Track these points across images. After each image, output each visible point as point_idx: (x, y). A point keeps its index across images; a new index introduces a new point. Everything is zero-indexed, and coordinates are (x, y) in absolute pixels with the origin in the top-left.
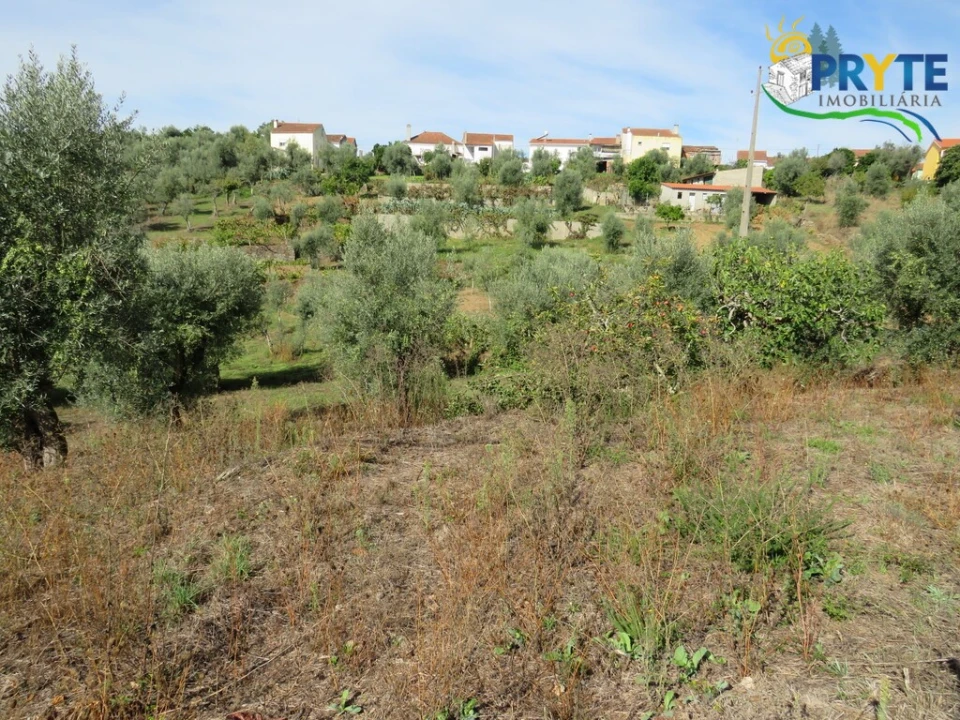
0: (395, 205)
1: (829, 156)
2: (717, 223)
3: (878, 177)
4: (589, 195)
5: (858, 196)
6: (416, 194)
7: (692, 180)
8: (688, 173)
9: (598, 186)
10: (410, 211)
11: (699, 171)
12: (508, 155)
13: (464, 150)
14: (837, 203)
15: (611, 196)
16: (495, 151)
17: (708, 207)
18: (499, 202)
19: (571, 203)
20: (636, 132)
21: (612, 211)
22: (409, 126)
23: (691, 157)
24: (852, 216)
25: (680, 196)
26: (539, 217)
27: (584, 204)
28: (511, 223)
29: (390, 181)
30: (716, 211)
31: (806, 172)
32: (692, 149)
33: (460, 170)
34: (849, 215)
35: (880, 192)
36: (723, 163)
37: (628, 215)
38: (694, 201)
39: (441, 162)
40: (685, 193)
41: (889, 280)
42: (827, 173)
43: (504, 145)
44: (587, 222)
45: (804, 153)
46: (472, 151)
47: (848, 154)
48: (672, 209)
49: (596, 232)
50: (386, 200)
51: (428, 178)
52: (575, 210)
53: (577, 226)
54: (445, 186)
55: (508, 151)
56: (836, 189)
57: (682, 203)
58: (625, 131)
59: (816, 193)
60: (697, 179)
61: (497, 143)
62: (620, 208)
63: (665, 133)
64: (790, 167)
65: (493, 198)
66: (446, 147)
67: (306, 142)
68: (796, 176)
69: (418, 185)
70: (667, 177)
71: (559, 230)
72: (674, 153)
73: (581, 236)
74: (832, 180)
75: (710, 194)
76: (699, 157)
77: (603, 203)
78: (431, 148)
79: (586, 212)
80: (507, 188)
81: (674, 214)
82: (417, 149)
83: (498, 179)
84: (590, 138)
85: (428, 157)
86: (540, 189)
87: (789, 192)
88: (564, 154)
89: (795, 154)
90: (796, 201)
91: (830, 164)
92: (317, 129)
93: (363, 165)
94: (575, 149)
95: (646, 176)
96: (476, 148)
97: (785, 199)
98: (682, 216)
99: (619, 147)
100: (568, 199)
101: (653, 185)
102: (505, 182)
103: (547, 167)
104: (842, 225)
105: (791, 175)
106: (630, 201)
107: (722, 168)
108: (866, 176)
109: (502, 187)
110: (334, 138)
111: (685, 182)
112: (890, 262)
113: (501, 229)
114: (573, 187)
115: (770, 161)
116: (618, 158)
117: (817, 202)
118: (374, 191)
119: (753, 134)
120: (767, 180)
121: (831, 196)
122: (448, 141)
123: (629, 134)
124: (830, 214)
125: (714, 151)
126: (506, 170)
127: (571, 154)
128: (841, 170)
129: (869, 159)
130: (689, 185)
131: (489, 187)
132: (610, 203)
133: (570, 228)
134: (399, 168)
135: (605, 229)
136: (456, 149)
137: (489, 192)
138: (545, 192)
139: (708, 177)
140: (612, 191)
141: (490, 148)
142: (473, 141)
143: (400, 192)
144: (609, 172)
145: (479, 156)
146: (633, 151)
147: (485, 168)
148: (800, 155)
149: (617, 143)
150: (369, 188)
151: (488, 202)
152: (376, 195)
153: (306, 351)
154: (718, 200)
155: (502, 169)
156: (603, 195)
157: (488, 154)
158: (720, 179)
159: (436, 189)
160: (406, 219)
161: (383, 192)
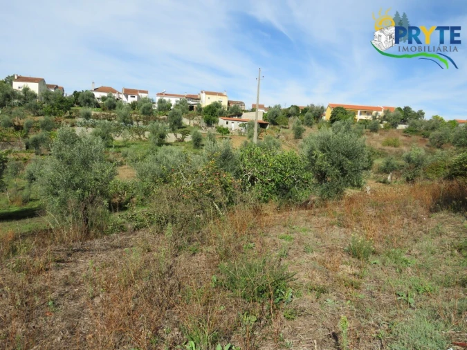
0: (85, 122)
1: (290, 108)
2: (244, 136)
3: (308, 118)
4: (185, 121)
5: (302, 126)
6: (97, 117)
7: (233, 116)
8: (231, 113)
9: (189, 117)
10: (93, 126)
11: (235, 112)
12: (145, 100)
13: (123, 97)
14: (293, 128)
15: (196, 122)
16: (139, 97)
17: (240, 128)
18: (141, 123)
19: (177, 125)
20: (207, 93)
21: (196, 129)
22: (93, 83)
23: (232, 105)
24: (300, 134)
25: (227, 123)
26: (161, 131)
27: (183, 125)
28: (147, 133)
29: (82, 110)
30: (243, 131)
31: (280, 114)
32: (232, 102)
33: (121, 106)
34: (298, 134)
35: (310, 125)
36: (246, 109)
37: (204, 131)
38: (234, 126)
39: (110, 102)
40: (230, 122)
41: (313, 163)
42: (289, 116)
43: (143, 95)
44: (185, 134)
45: (279, 106)
46: (127, 97)
47: (297, 108)
48: (224, 129)
49: (189, 139)
50: (80, 120)
51: (103, 110)
52: (179, 128)
53: (180, 136)
54: (113, 114)
55: (146, 98)
56: (293, 122)
57: (229, 126)
58: (202, 92)
59: (285, 124)
60: (235, 116)
61: (140, 94)
62: (200, 128)
63: (220, 94)
64: (274, 112)
65: (138, 121)
66: (113, 94)
67: (34, 88)
68: (276, 116)
69: (98, 113)
70: (222, 114)
71: (171, 138)
72: (225, 103)
73: (182, 141)
74: (291, 118)
75: (241, 123)
76: (235, 106)
77: (192, 125)
78: (105, 95)
79: (184, 129)
80: (145, 116)
81: (225, 131)
82: (97, 95)
83: (140, 112)
84: (186, 94)
85: (103, 99)
86: (161, 117)
87: (274, 123)
88: (173, 101)
89: (276, 107)
90: (277, 127)
91: (290, 112)
92: (41, 81)
93: (67, 101)
94: (179, 99)
95: (212, 113)
96: (129, 96)
97: (272, 126)
98: (229, 132)
99: (199, 99)
100: (175, 123)
101: (215, 118)
102: (144, 113)
103: (164, 107)
104: (295, 138)
105: (275, 116)
106: (205, 125)
107: (245, 111)
108: (304, 118)
109: (142, 116)
110: (51, 86)
111: (229, 117)
112: (313, 155)
113: (142, 136)
114: (178, 117)
115: (266, 109)
116: (199, 105)
117: (285, 128)
118: (74, 115)
119: (258, 97)
120: (265, 117)
121: (291, 126)
122: (115, 92)
123: (204, 94)
124: (291, 133)
125: (242, 103)
126: (145, 108)
127: (177, 102)
128: (294, 115)
129: (305, 110)
130: (231, 118)
131: (135, 115)
132: (195, 125)
133: (176, 137)
134: (87, 104)
135: (193, 137)
136: (119, 96)
137: (136, 118)
138: (164, 119)
139: (240, 115)
140: (196, 120)
141: (136, 97)
142: (128, 92)
143: (88, 116)
144: (195, 110)
145: (130, 100)
146: (206, 101)
147: (133, 106)
148: (278, 107)
149: (199, 97)
150: (71, 113)
151: (135, 123)
152: (74, 117)
153: (31, 200)
154: (244, 125)
155: (142, 107)
156: (192, 121)
157: (135, 99)
158: (245, 116)
159: (107, 115)
160: (91, 130)
161: (78, 116)
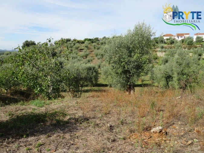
0: (161, 50)
6: (166, 48)
10: (165, 52)
12: (189, 38)
13: (176, 38)
16: (185, 37)
18: (186, 49)
26: (199, 52)
33: (177, 42)
39: (171, 40)
43: (187, 36)
46: (178, 38)
50: (159, 49)
51: (168, 44)
54: (173, 46)
55: (189, 37)
61: (185, 35)
66: (172, 37)
69: (166, 46)
78: (168, 37)
80: (189, 46)
82: (165, 38)
83: (187, 43)
85: (167, 39)
86: (198, 46)
96: (180, 37)
102: (188, 44)
103: (200, 40)
109: (187, 46)
122: (172, 36)
126: (189, 42)
131: (184, 46)
134: (161, 42)
136: (174, 37)
137: (184, 47)
138: (200, 46)
141: (183, 37)
142: (178, 35)
143: (162, 47)
145: (180, 39)
147: (183, 41)
152: (156, 48)
153: (145, 81)
157: (183, 38)
159: (170, 47)
160: (164, 53)
161: (158, 47)
